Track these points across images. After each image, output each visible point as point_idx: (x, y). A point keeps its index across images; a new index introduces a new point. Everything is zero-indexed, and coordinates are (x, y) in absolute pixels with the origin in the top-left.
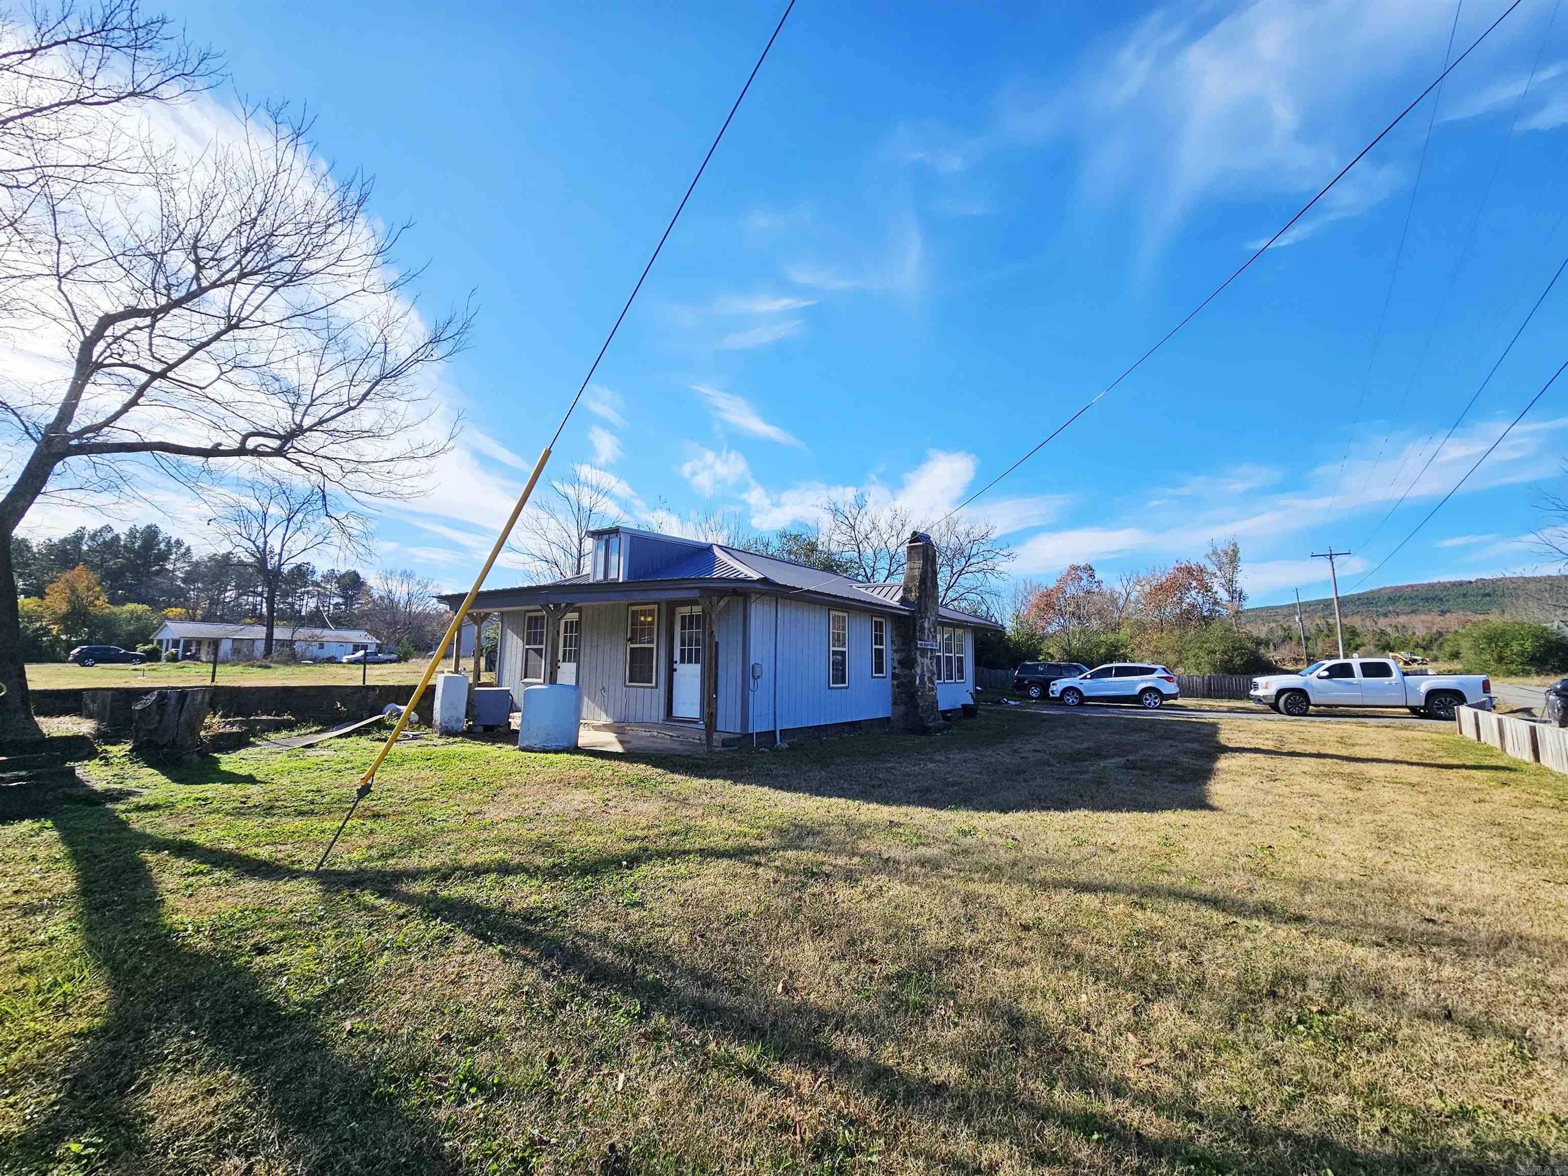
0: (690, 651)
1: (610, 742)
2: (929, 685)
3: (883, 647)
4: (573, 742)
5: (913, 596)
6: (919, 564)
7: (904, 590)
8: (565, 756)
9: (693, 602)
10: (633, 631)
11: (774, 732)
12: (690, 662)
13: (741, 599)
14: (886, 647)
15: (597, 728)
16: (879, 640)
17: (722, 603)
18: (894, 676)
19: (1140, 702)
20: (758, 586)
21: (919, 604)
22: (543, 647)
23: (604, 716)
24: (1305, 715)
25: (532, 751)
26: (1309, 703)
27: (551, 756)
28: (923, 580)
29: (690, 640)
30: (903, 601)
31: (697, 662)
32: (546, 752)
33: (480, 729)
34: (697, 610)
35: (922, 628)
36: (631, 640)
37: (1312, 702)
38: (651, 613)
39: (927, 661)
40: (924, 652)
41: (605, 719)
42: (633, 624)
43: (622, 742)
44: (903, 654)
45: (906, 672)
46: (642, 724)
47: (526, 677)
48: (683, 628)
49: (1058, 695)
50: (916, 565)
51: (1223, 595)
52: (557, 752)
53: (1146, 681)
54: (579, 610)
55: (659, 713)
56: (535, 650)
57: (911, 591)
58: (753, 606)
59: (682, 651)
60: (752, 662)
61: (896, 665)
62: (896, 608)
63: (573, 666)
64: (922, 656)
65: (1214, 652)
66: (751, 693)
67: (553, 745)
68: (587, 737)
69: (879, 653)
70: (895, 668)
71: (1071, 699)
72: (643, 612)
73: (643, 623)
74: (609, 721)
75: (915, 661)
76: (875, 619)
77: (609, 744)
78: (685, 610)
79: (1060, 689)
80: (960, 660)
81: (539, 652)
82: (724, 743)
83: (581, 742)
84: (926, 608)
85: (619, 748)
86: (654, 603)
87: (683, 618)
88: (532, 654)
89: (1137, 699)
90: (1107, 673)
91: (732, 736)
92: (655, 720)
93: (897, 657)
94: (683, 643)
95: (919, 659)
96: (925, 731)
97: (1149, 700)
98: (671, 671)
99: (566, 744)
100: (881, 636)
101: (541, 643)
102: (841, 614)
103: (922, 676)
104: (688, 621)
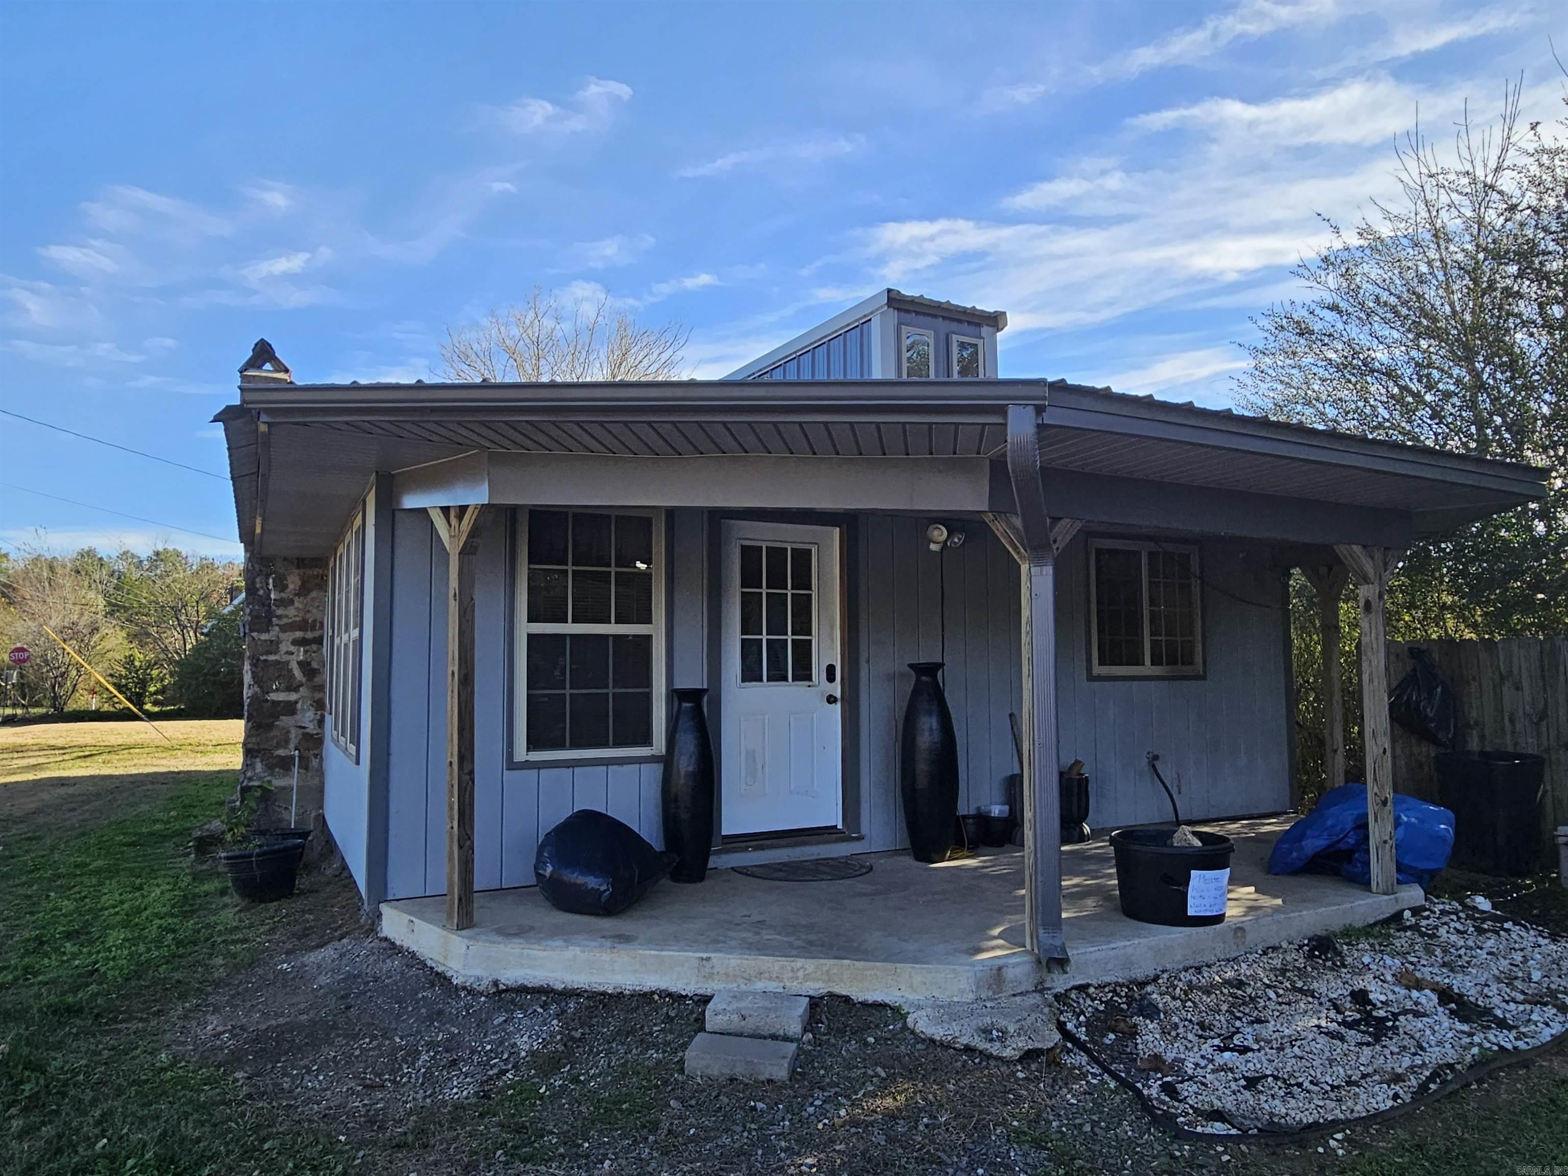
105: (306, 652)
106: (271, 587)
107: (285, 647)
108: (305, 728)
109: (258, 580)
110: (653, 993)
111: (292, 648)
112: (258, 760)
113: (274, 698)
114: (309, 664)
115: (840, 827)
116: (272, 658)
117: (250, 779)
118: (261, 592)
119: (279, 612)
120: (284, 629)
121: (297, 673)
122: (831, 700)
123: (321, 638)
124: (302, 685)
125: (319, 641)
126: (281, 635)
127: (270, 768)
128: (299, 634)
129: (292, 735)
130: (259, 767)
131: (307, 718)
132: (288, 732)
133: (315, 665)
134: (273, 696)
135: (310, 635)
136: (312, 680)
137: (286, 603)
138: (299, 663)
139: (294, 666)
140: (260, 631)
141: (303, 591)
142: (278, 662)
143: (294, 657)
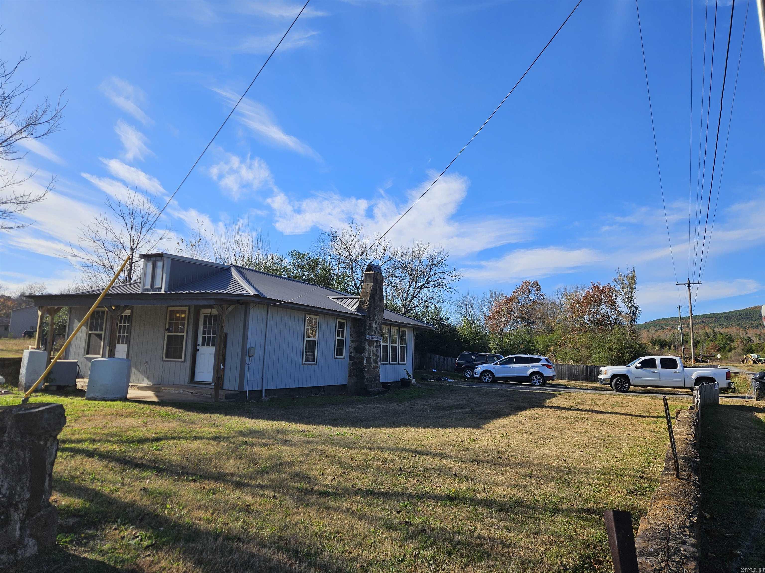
0: (209, 338)
1: (150, 395)
2: (373, 364)
3: (344, 339)
4: (124, 395)
5: (365, 306)
6: (370, 285)
7: (360, 302)
8: (119, 403)
9: (211, 307)
10: (170, 324)
11: (261, 391)
12: (208, 345)
13: (243, 306)
14: (347, 339)
15: (141, 389)
16: (341, 334)
17: (230, 309)
18: (351, 358)
19: (530, 382)
20: (253, 299)
21: (369, 312)
22: (103, 332)
23: (146, 380)
24: (627, 391)
25: (95, 399)
26: (629, 385)
27: (109, 403)
28: (372, 296)
29: (210, 331)
30: (359, 309)
31: (213, 345)
32: (106, 401)
33: (54, 388)
34: (214, 312)
35: (370, 327)
36: (168, 330)
37: (631, 384)
38: (184, 312)
39: (373, 349)
40: (371, 343)
41: (146, 383)
42: (170, 319)
43: (157, 396)
44: (357, 344)
45: (358, 355)
46: (174, 386)
47: (88, 353)
48: (205, 322)
49: (478, 376)
50: (369, 286)
51: (623, 308)
52: (113, 400)
53: (534, 367)
54: (132, 309)
55: (185, 378)
56: (96, 335)
57: (364, 303)
58: (251, 310)
59: (204, 338)
60: (248, 346)
61: (352, 350)
62: (354, 314)
63: (125, 346)
64: (369, 345)
65: (611, 350)
66: (247, 366)
67: (111, 397)
68: (132, 393)
69: (340, 343)
70: (351, 353)
71: (486, 379)
72: (178, 312)
73: (178, 319)
74: (150, 384)
75: (364, 348)
76: (338, 320)
77: (148, 397)
78: (207, 312)
79: (481, 371)
80: (403, 349)
81: (99, 336)
82: (227, 397)
83: (129, 396)
84: (374, 314)
85: (156, 400)
86: (185, 306)
87: (206, 316)
88: (93, 337)
89: (528, 379)
90: (510, 361)
91: (232, 392)
92: (182, 383)
93: (353, 345)
94: (204, 333)
95: (367, 347)
96: (367, 393)
97: (537, 380)
98: (195, 351)
99: (119, 396)
100: (343, 332)
101: (101, 330)
102: (314, 317)
103: (369, 358)
104: (208, 319)
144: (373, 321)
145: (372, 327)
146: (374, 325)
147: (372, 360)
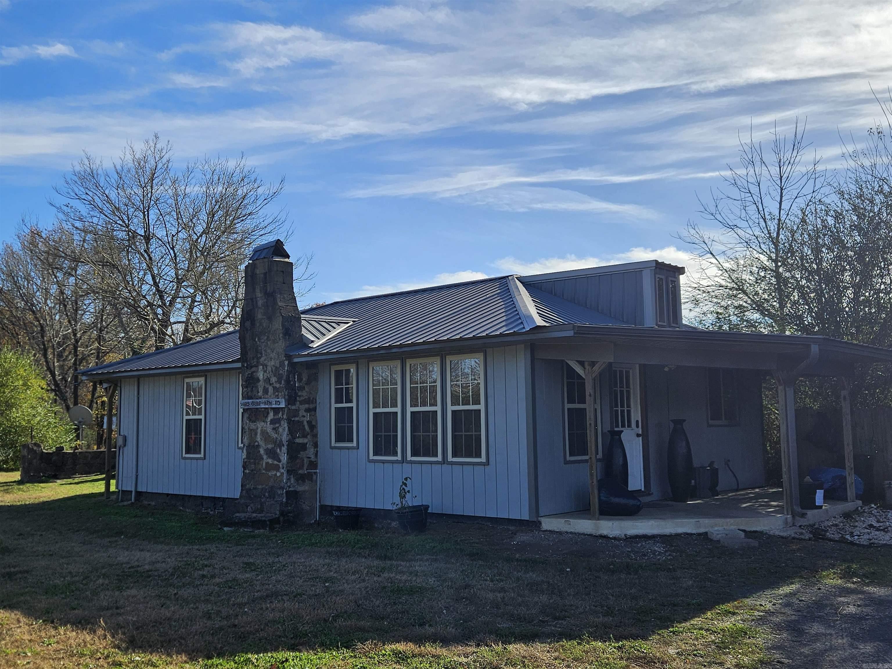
11: (133, 492)
105: (310, 415)
106: (296, 380)
107: (302, 413)
108: (310, 458)
109: (291, 376)
110: (681, 534)
111: (305, 414)
112: (292, 476)
113: (298, 442)
114: (311, 422)
115: (643, 489)
116: (297, 419)
117: (289, 487)
118: (292, 383)
119: (299, 394)
120: (301, 403)
121: (307, 427)
122: (638, 435)
123: (316, 407)
124: (308, 434)
125: (315, 409)
126: (300, 406)
127: (297, 480)
128: (307, 406)
129: (305, 461)
130: (292, 480)
131: (311, 451)
132: (304, 460)
133: (314, 423)
134: (298, 441)
135: (311, 406)
136: (313, 430)
137: (302, 388)
138: (307, 422)
139: (305, 423)
140: (292, 405)
141: (308, 383)
142: (298, 421)
143: (305, 418)
144: (257, 366)
145: (258, 380)
146: (261, 375)
147: (262, 451)
